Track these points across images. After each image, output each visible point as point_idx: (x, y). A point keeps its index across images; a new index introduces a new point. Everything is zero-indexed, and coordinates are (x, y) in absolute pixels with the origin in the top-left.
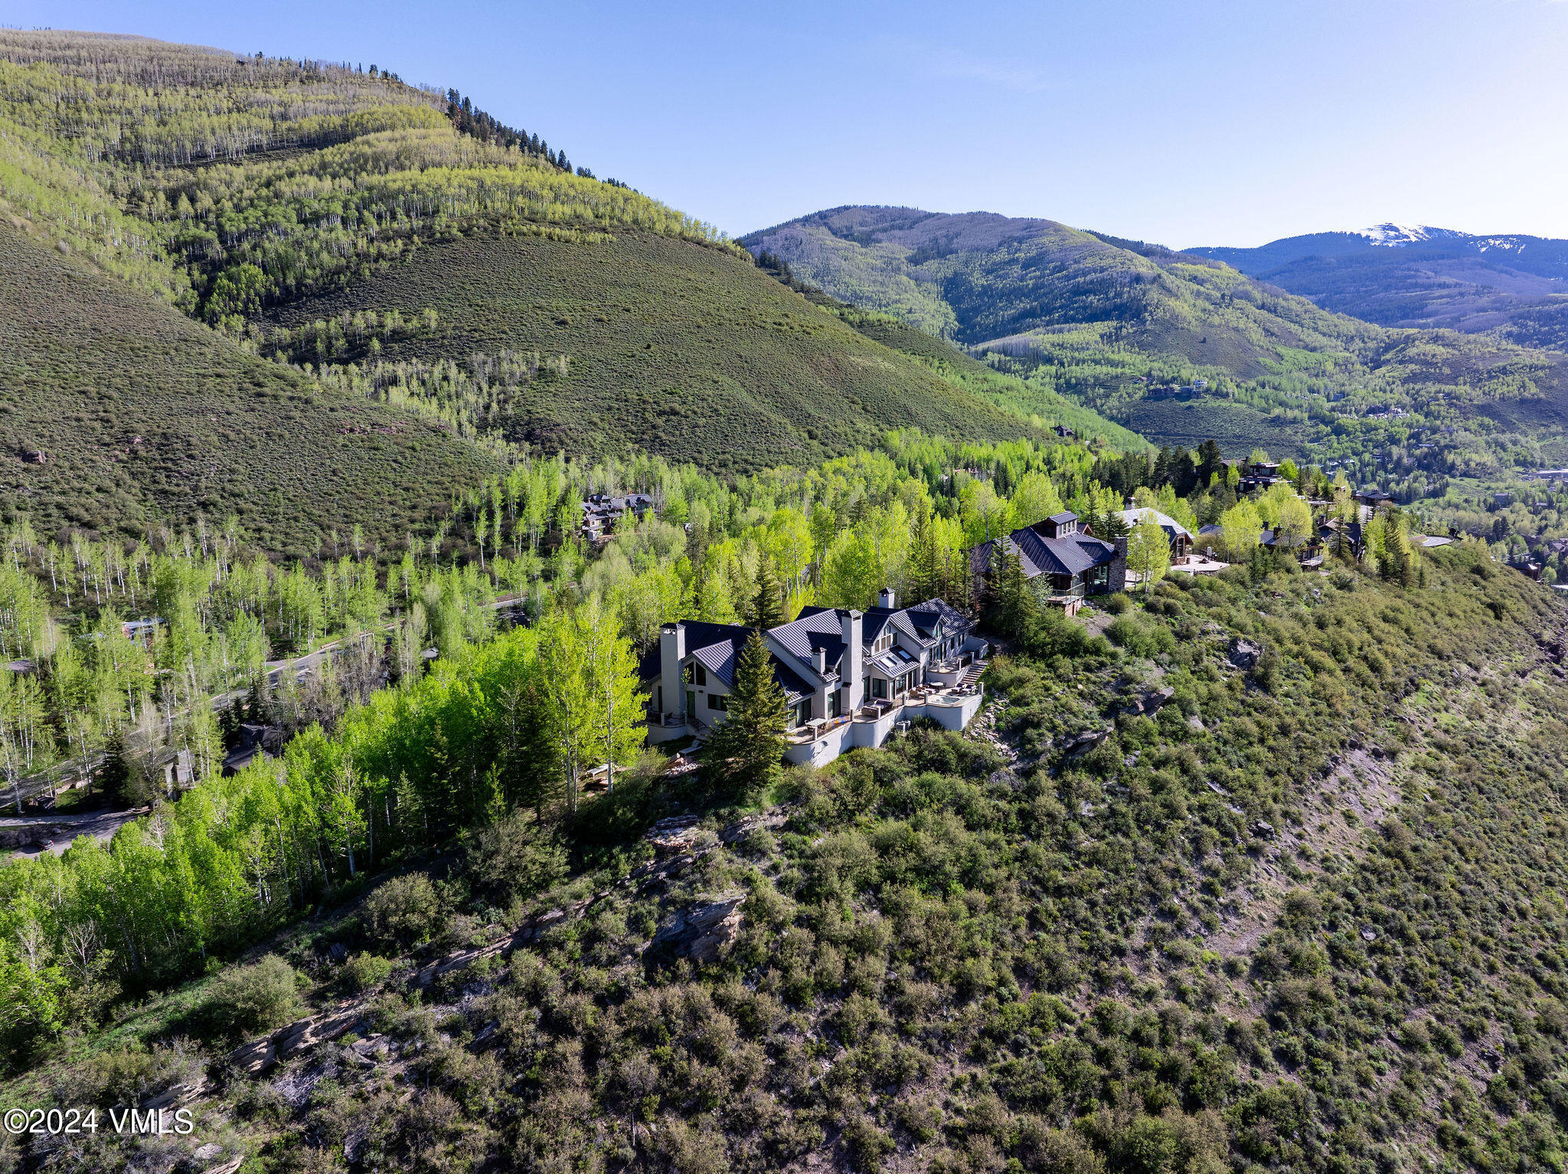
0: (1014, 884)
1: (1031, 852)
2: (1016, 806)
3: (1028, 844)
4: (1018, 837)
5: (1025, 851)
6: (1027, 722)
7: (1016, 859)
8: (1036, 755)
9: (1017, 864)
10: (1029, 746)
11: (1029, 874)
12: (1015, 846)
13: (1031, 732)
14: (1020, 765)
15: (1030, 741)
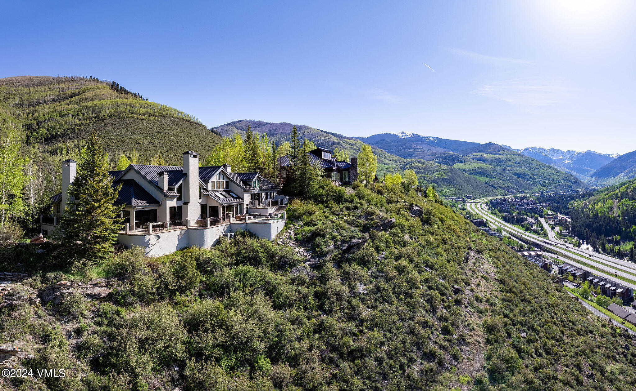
0: (315, 354)
1: (327, 324)
2: (312, 289)
3: (324, 317)
4: (315, 313)
5: (322, 324)
6: (316, 234)
7: (315, 332)
8: (323, 255)
9: (317, 336)
10: (318, 249)
11: (327, 343)
12: (313, 320)
13: (318, 240)
14: (312, 262)
15: (319, 246)
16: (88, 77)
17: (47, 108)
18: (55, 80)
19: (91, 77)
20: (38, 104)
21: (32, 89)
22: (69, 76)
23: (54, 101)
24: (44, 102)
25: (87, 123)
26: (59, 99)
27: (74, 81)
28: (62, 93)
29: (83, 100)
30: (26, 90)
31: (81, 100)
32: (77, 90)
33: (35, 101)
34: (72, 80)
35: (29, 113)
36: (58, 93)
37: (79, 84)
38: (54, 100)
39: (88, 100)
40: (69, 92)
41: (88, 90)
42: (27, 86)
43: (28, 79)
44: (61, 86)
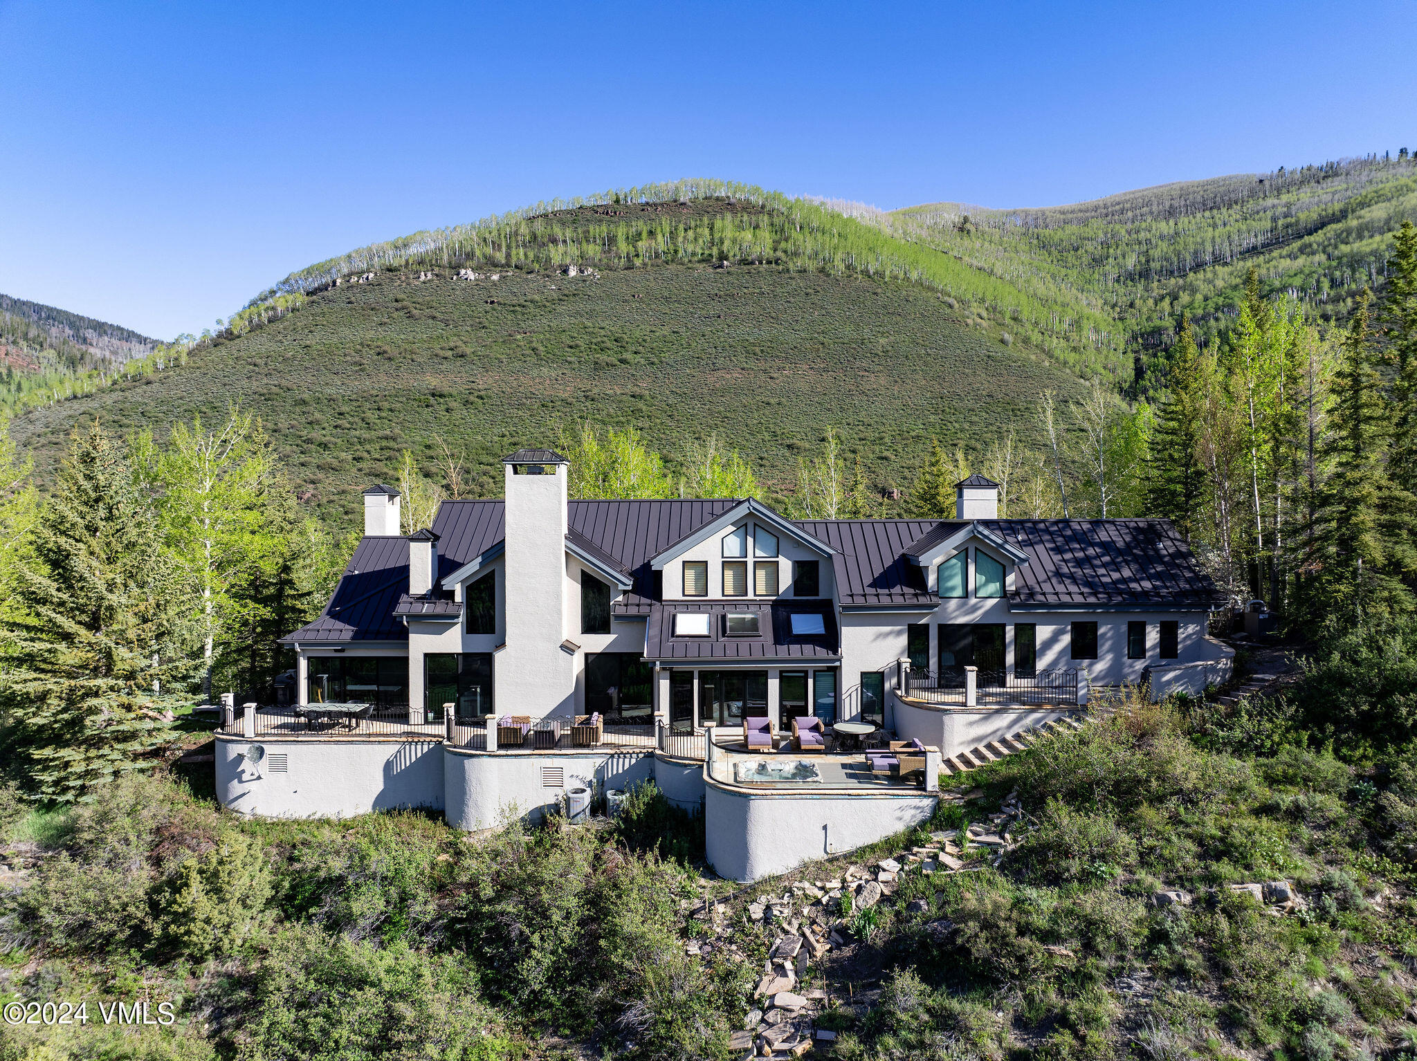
16: (1394, 156)
17: (1223, 276)
18: (1267, 183)
19: (1403, 152)
20: (1198, 266)
21: (1184, 221)
22: (1319, 161)
23: (1253, 251)
24: (1218, 260)
25: (1345, 311)
26: (1274, 242)
27: (1336, 175)
28: (1280, 223)
29: (1349, 234)
30: (1165, 227)
31: (1343, 238)
32: (1337, 207)
33: (1188, 258)
34: (1331, 172)
35: (1162, 298)
36: (1268, 225)
37: (1351, 185)
38: (1254, 248)
39: (1366, 233)
40: (1307, 216)
41: (1380, 197)
42: (1171, 213)
43: (1175, 193)
44: (1285, 198)
